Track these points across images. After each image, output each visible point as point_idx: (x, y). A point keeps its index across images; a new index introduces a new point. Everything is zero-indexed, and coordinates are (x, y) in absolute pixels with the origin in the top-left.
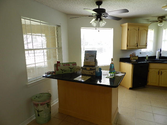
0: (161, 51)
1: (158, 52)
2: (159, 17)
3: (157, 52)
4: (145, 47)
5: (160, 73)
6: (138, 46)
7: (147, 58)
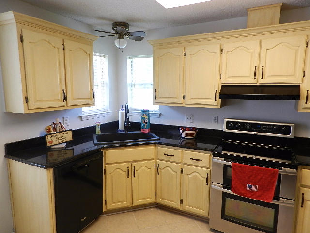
0: (128, 112)
1: (122, 113)
2: (116, 24)
3: (120, 112)
4: (90, 102)
5: (131, 173)
6: (65, 98)
7: (98, 131)
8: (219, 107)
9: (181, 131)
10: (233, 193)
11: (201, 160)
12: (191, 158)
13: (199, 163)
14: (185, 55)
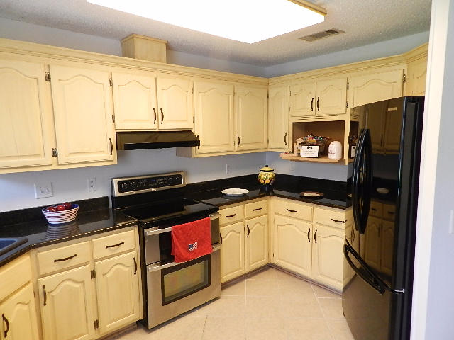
8: (115, 163)
9: (47, 213)
10: (177, 264)
11: (123, 243)
12: (107, 247)
13: (122, 248)
14: (48, 78)
